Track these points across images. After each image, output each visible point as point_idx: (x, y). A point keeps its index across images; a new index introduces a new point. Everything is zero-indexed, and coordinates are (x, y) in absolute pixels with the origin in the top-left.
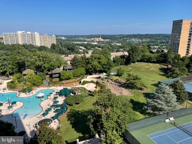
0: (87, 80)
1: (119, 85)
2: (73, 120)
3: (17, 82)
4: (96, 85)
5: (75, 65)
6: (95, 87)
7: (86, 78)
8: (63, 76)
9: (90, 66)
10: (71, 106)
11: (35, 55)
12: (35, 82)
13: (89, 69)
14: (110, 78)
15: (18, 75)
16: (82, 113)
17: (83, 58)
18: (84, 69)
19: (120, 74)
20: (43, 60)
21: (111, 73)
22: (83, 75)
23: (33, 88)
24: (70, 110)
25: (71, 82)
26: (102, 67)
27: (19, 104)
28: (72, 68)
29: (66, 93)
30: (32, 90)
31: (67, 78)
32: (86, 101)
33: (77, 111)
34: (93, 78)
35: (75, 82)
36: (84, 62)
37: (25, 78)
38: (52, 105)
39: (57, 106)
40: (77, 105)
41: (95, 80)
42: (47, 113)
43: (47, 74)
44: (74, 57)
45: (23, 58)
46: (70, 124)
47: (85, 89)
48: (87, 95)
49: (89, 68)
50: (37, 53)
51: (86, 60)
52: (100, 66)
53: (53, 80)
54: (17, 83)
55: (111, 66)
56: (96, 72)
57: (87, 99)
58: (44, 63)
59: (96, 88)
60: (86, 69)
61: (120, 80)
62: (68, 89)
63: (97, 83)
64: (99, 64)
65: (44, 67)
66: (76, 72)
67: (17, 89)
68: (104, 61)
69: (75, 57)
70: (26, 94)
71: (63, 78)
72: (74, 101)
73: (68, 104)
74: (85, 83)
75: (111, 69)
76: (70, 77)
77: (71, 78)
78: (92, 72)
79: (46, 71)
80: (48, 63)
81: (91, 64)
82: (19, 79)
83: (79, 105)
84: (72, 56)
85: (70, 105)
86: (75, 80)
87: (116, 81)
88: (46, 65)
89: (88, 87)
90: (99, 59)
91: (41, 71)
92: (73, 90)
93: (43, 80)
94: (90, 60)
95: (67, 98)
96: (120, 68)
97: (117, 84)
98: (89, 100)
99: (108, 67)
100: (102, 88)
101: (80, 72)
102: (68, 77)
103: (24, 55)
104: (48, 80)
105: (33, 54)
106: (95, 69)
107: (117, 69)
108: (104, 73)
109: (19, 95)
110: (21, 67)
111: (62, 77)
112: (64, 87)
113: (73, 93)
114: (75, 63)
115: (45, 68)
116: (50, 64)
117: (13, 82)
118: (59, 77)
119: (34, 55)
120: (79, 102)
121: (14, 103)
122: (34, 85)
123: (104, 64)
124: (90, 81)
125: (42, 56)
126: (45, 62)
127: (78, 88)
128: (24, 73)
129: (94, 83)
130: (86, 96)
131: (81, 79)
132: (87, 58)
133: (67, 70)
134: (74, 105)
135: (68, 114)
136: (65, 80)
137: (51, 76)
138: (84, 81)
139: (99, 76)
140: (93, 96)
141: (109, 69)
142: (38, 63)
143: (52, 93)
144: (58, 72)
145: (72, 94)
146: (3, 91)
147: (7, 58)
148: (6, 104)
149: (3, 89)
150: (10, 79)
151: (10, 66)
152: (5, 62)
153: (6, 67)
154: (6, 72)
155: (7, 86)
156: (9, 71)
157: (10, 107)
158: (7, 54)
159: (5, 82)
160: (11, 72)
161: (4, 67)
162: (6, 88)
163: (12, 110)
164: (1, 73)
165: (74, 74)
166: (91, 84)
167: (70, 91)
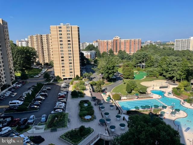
27: (182, 114)
54: (183, 91)
67: (182, 97)
70: (191, 105)
82: (186, 87)
109: (183, 104)
110: (189, 74)
117: (179, 88)
121: (178, 110)
146: (168, 95)
147: (178, 64)
148: (170, 108)
149: (169, 93)
150: (177, 85)
151: (179, 72)
152: (175, 68)
153: (175, 72)
154: (173, 77)
155: (173, 90)
156: (177, 77)
157: (172, 113)
158: (178, 59)
159: (171, 87)
160: (178, 78)
161: (173, 72)
162: (171, 93)
163: (174, 116)
164: (169, 77)
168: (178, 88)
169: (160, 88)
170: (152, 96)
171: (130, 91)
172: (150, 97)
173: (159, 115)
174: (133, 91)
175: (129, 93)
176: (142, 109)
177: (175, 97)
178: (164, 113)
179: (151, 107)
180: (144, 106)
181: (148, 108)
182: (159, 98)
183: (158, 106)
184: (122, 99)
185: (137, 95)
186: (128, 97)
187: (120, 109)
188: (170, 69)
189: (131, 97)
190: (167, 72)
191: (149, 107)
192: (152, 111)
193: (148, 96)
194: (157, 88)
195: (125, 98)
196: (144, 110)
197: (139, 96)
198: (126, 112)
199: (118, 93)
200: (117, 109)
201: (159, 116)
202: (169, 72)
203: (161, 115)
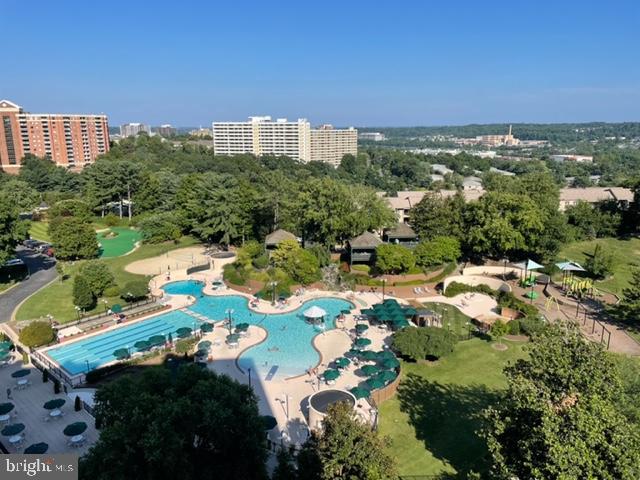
0: (465, 283)
1: (592, 310)
2: (419, 413)
3: (249, 266)
4: (498, 301)
5: (426, 228)
6: (493, 310)
7: (461, 273)
8: (383, 259)
9: (477, 233)
10: (412, 364)
11: (305, 188)
12: (299, 272)
13: (473, 244)
14: (552, 283)
15: (253, 245)
16: (449, 393)
17: (452, 204)
18: (454, 240)
19: (596, 272)
20: (327, 204)
21: (561, 266)
22: (451, 261)
23: (292, 288)
24: (408, 376)
25: (407, 284)
26: (523, 238)
27: (255, 334)
28: (413, 235)
29: (395, 316)
30: (289, 295)
31: (394, 266)
32: (464, 355)
33: (431, 382)
34: (485, 274)
35: (423, 282)
36: (457, 219)
37: (271, 255)
38: (352, 350)
39: (367, 356)
40: (430, 364)
41: (495, 285)
42: (338, 374)
43: (333, 250)
44: (424, 200)
45: (269, 196)
46: (409, 423)
47: (456, 311)
48: (465, 332)
49: (475, 238)
50: (312, 183)
51: (463, 211)
52: (517, 234)
53: (353, 271)
54: (251, 270)
55: (560, 238)
56: (497, 253)
57: (466, 347)
58: (330, 215)
59: (499, 311)
60: (461, 241)
61: (596, 292)
62: (397, 305)
63: (502, 296)
64: (514, 227)
65: (328, 227)
66: (428, 249)
67: (250, 286)
68: (532, 217)
69: (425, 199)
70: (273, 304)
71: (384, 267)
72: (421, 348)
73: (399, 355)
74: (455, 290)
75: (558, 251)
76: (406, 266)
77: (408, 268)
78: (485, 253)
79: (330, 239)
80: (339, 216)
81: (483, 225)
82: (256, 257)
83: (436, 364)
84: (412, 197)
85: (407, 359)
86: (422, 276)
87: (579, 296)
88: (335, 222)
90: (512, 211)
91: (315, 240)
92: (414, 310)
93: (321, 266)
94: (481, 212)
95: (399, 335)
96: (598, 248)
97: (585, 306)
98: (473, 350)
99: (546, 239)
100: (521, 315)
101: (440, 253)
102: (402, 265)
103: (272, 188)
104: (336, 270)
105: (299, 185)
106: (495, 243)
107: (583, 250)
108: (530, 261)
109: (254, 306)
110: (261, 222)
111: (380, 263)
112: (387, 297)
113: (414, 321)
114: (427, 219)
115: (331, 232)
116: (348, 217)
117: (240, 264)
118: (371, 263)
119: (301, 189)
120: (436, 354)
121: (243, 327)
122: (297, 279)
123: (532, 230)
124: (474, 284)
125: (325, 192)
126: (332, 211)
127: (434, 305)
128: (271, 240)
129: (491, 294)
130: (462, 338)
131: (443, 276)
132: (468, 205)
133: (397, 241)
134: (419, 360)
135: (402, 388)
136: (390, 273)
137: (346, 257)
138: (454, 282)
139: (509, 270)
140: (489, 339)
141: (551, 247)
142: (312, 214)
143: (348, 312)
144: (370, 246)
145: (412, 324)
146: (214, 289)
147: (229, 195)
148: (222, 326)
149: (214, 284)
150: (232, 255)
151: (234, 218)
152: (223, 207)
153: (224, 219)
154: (221, 234)
155: (224, 274)
156: (231, 232)
157: (231, 339)
158: (228, 182)
159: (219, 265)
160: (234, 236)
161: (218, 219)
162: (220, 281)
163: (236, 347)
164: (210, 236)
165: (421, 257)
166: (478, 295)
167: (407, 313)
168: (236, 265)
169: (190, 271)
170: (168, 303)
171: (91, 301)
172: (163, 308)
173: (196, 354)
174: (102, 301)
175: (87, 310)
176: (141, 354)
177: (232, 292)
178: (208, 344)
179: (167, 338)
180: (147, 339)
181: (160, 345)
182: (190, 303)
183: (189, 330)
184: (60, 337)
185: (117, 310)
186: (87, 325)
187: (57, 376)
188: (210, 212)
189: (95, 323)
190: (202, 220)
191: (163, 337)
192: (174, 351)
193: (154, 305)
194: (181, 276)
195: (74, 330)
196: (147, 353)
197: (125, 313)
198: (84, 378)
199: (42, 319)
200: (45, 380)
201: (195, 358)
202: (208, 222)
203: (201, 353)
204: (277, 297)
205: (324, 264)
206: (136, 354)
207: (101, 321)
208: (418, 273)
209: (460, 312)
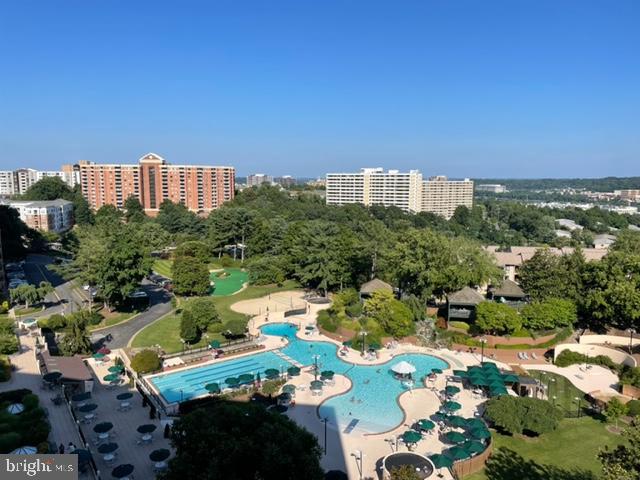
0: (581, 352)
3: (342, 314)
4: (620, 377)
5: (536, 287)
6: (612, 386)
7: (578, 340)
8: (484, 317)
9: (597, 296)
10: (507, 437)
11: (403, 238)
12: (391, 324)
13: (592, 309)
15: (349, 293)
17: (569, 263)
18: (570, 303)
20: (425, 256)
22: (566, 326)
23: (383, 339)
24: (500, 449)
25: (511, 347)
27: (340, 383)
28: (521, 293)
29: (492, 381)
30: (379, 346)
31: (497, 327)
32: (571, 435)
33: (526, 460)
34: (607, 345)
35: (530, 347)
36: (573, 280)
37: (365, 305)
38: (438, 413)
39: (454, 421)
40: (528, 440)
41: (618, 358)
42: (419, 437)
43: (431, 303)
44: (535, 257)
45: (368, 244)
47: (567, 383)
48: (574, 408)
49: (594, 302)
50: (410, 233)
51: (581, 270)
53: (449, 328)
54: (343, 317)
56: (623, 322)
57: (575, 426)
58: (427, 267)
59: (620, 389)
60: (578, 304)
62: (497, 370)
63: (626, 371)
65: (425, 279)
66: (537, 311)
67: (341, 334)
69: (537, 256)
70: (362, 354)
71: (485, 327)
72: (518, 422)
73: (492, 425)
74: (567, 359)
76: (510, 327)
77: (512, 330)
78: (607, 320)
79: (428, 294)
80: (438, 268)
81: (604, 288)
82: (349, 304)
83: (536, 440)
84: (525, 252)
85: (500, 430)
86: (528, 340)
88: (433, 275)
89: (581, 378)
91: (412, 292)
92: (516, 377)
93: (416, 320)
94: (603, 274)
95: (493, 403)
98: (582, 431)
101: (551, 315)
102: (505, 326)
103: (371, 238)
104: (432, 325)
105: (398, 234)
106: (619, 310)
109: (344, 354)
110: (360, 270)
111: (480, 321)
112: (485, 360)
113: (515, 389)
114: (537, 278)
115: (428, 285)
116: (447, 271)
117: (333, 311)
118: (470, 320)
119: (399, 240)
120: (535, 429)
121: (328, 375)
122: (389, 331)
124: (593, 354)
125: (423, 243)
126: (430, 264)
127: (540, 375)
128: (366, 289)
129: (612, 368)
130: (569, 415)
131: (553, 342)
132: (588, 265)
133: (503, 300)
134: (515, 434)
135: (492, 462)
136: (492, 334)
137: (443, 312)
138: (567, 350)
139: (636, 342)
140: (603, 419)
142: (409, 265)
143: (440, 372)
144: (470, 302)
145: (511, 392)
146: (307, 334)
147: (329, 243)
148: (308, 372)
149: (307, 328)
150: (327, 302)
151: (333, 265)
152: (323, 254)
153: (322, 266)
154: (319, 279)
155: (318, 319)
156: (328, 279)
157: (315, 385)
158: (331, 230)
159: (315, 309)
160: (331, 283)
161: (317, 265)
162: (314, 326)
163: (320, 394)
164: (309, 281)
165: (529, 319)
166: (596, 368)
167: (506, 380)
168: (330, 312)
169: (287, 314)
170: (262, 343)
171: (195, 335)
172: (257, 347)
173: (280, 397)
174: (206, 336)
175: (192, 343)
176: (230, 390)
177: (323, 338)
178: (292, 388)
179: (255, 378)
180: (237, 377)
181: (249, 383)
182: (283, 345)
183: (277, 372)
184: (165, 366)
185: (215, 345)
186: (189, 357)
187: (155, 403)
188: (310, 258)
189: (196, 356)
190: (303, 266)
191: (252, 377)
192: (260, 390)
193: (249, 344)
194: (278, 317)
195: (177, 361)
196: (236, 390)
197: (224, 350)
198: (177, 407)
199: (152, 348)
201: (279, 400)
202: (307, 268)
203: (285, 396)
204: (367, 347)
205: (419, 318)
206: (226, 390)
207: (201, 354)
208: (525, 336)
209: (570, 384)
